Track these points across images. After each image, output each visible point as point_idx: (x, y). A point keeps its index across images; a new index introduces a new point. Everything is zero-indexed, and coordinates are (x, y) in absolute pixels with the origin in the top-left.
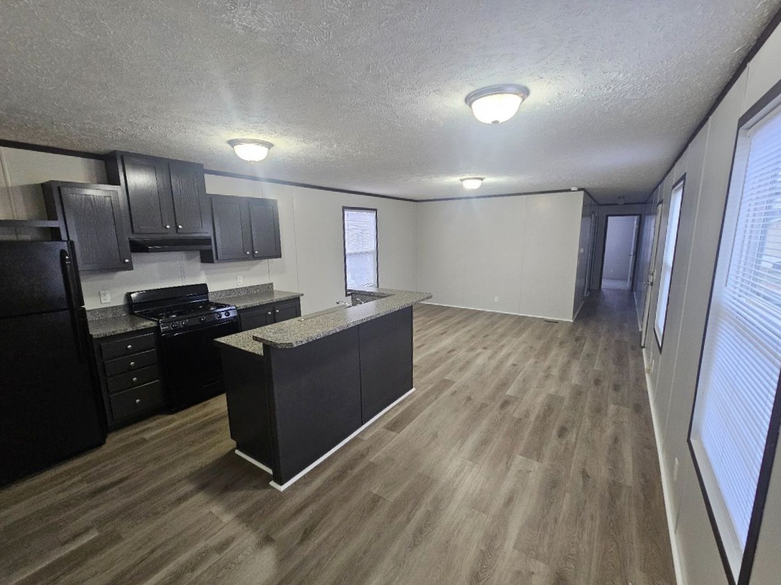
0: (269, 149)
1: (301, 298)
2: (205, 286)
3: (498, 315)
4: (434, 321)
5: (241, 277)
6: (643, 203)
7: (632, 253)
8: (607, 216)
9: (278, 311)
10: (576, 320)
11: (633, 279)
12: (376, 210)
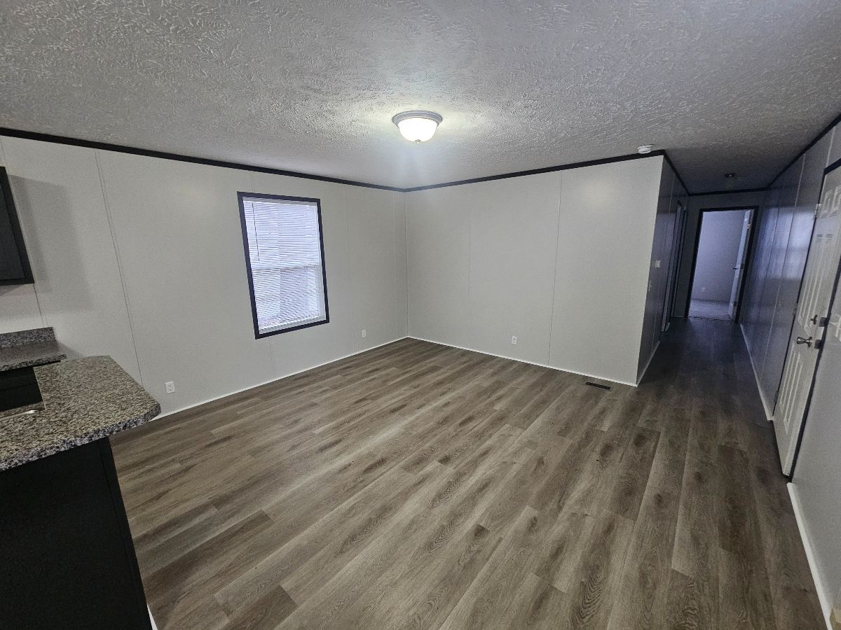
3: (515, 366)
4: (408, 375)
6: (763, 189)
7: (738, 266)
8: (701, 211)
10: (642, 383)
11: (739, 305)
12: (318, 201)
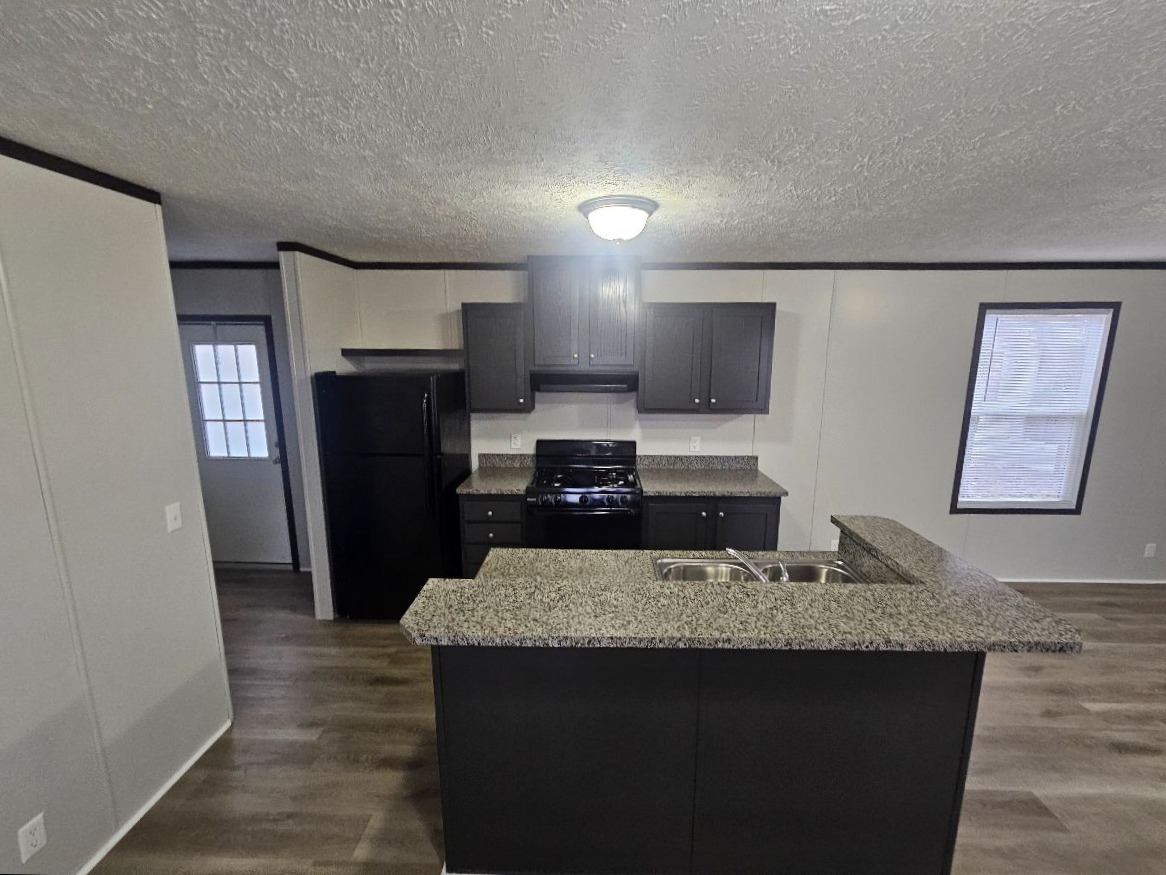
0: (650, 214)
1: (783, 498)
2: (633, 444)
5: (698, 438)
9: (722, 514)
12: (1115, 307)
